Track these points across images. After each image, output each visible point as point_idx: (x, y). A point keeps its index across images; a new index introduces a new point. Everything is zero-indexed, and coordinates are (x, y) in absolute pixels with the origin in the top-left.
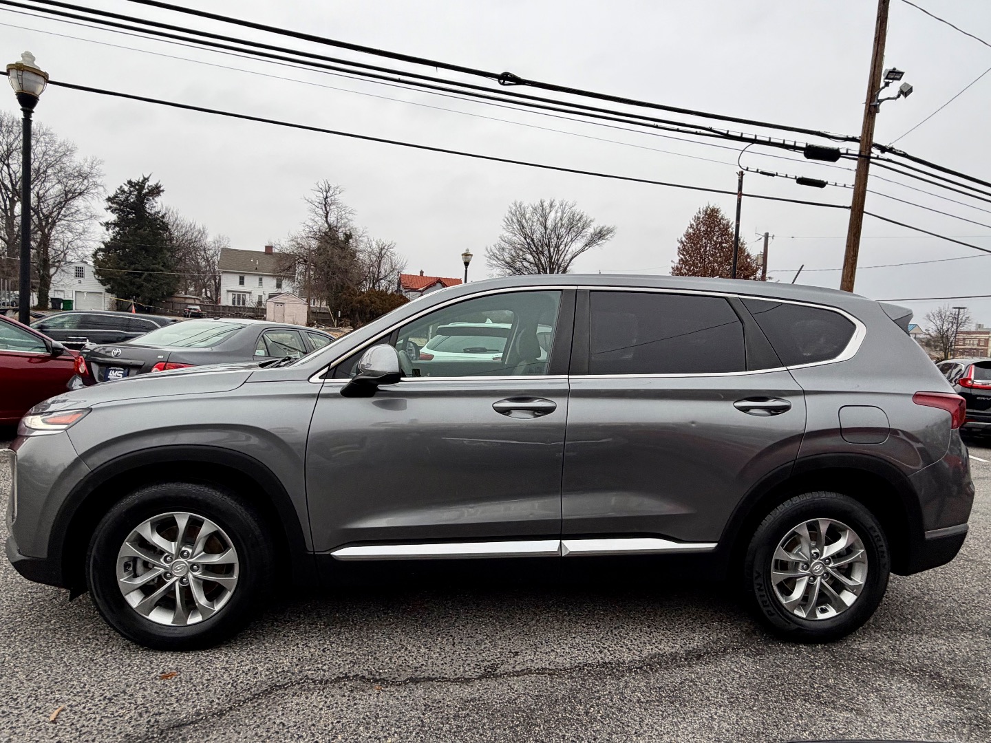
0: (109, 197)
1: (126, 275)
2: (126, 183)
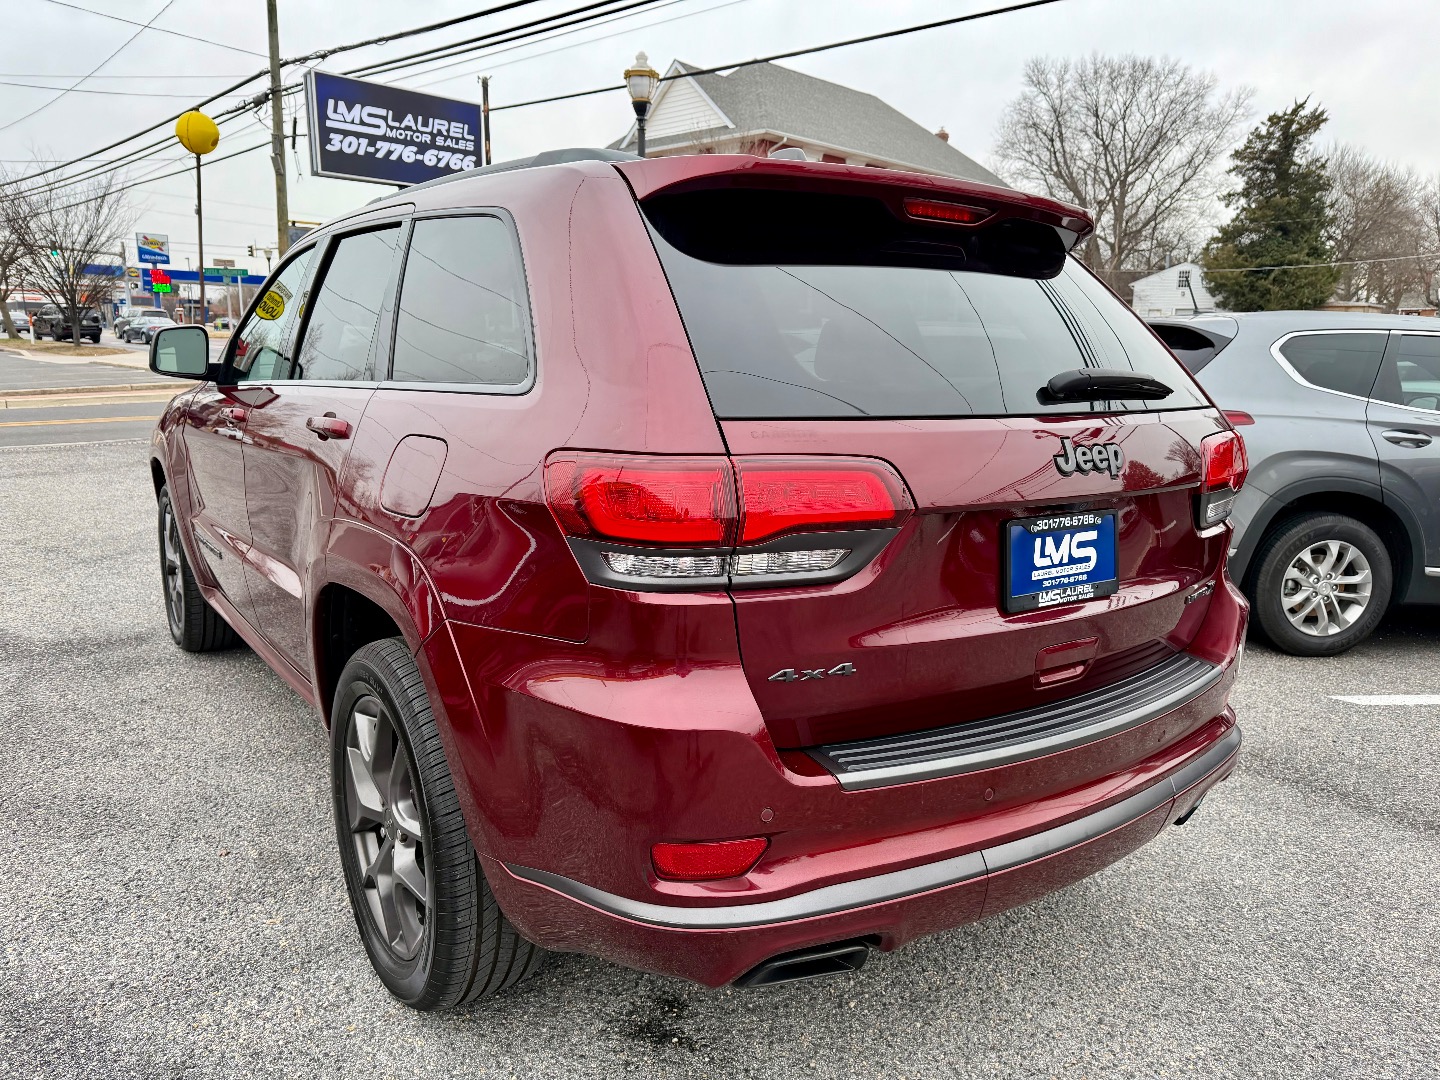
0: (1237, 152)
1: (1245, 276)
2: (1266, 121)
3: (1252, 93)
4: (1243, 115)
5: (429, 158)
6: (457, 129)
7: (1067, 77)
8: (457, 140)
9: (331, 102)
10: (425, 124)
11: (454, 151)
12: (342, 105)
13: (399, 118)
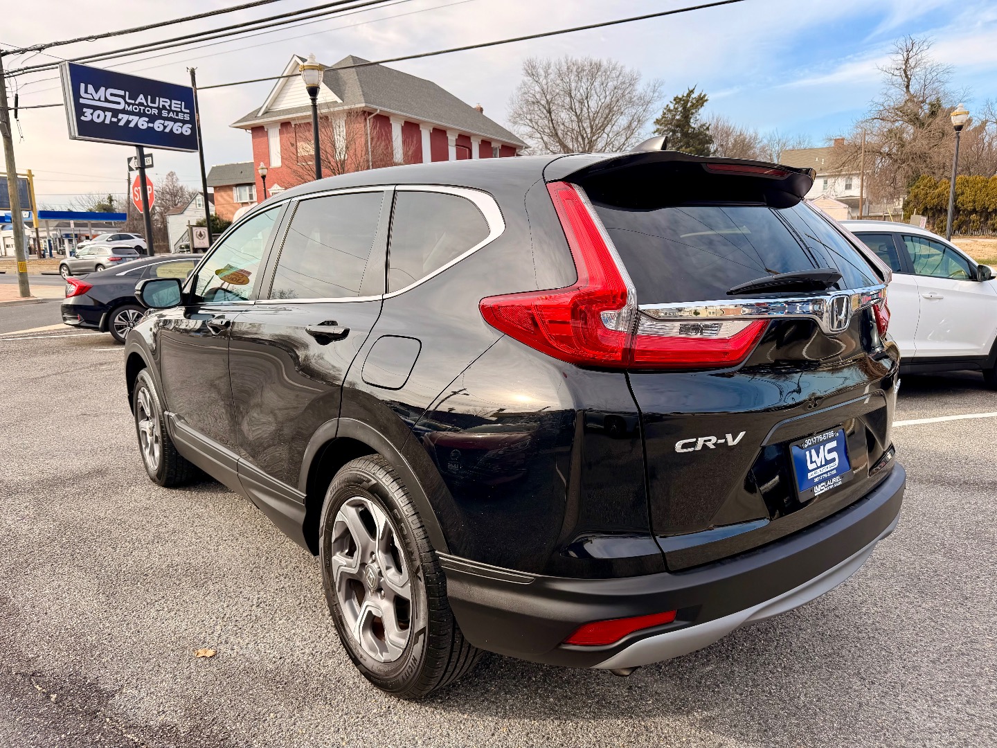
0: (657, 120)
2: (672, 101)
3: (662, 84)
4: (658, 97)
5: (158, 126)
6: (176, 105)
7: (550, 71)
8: (177, 113)
9: (82, 86)
10: (153, 101)
11: (175, 121)
12: (90, 88)
13: (132, 97)
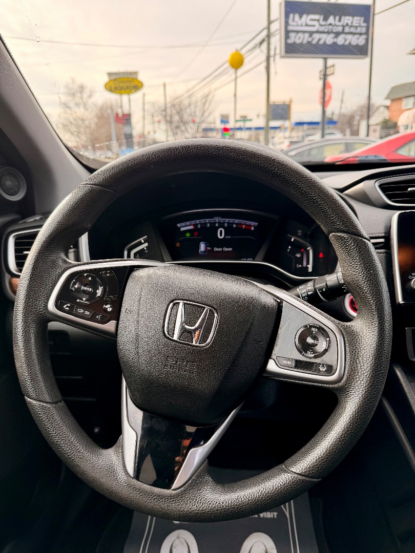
5: (340, 40)
6: (357, 21)
8: (357, 27)
9: (291, 16)
10: (340, 20)
11: (354, 34)
12: (297, 16)
13: (325, 19)
